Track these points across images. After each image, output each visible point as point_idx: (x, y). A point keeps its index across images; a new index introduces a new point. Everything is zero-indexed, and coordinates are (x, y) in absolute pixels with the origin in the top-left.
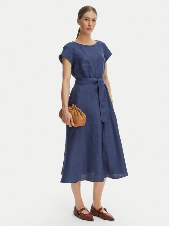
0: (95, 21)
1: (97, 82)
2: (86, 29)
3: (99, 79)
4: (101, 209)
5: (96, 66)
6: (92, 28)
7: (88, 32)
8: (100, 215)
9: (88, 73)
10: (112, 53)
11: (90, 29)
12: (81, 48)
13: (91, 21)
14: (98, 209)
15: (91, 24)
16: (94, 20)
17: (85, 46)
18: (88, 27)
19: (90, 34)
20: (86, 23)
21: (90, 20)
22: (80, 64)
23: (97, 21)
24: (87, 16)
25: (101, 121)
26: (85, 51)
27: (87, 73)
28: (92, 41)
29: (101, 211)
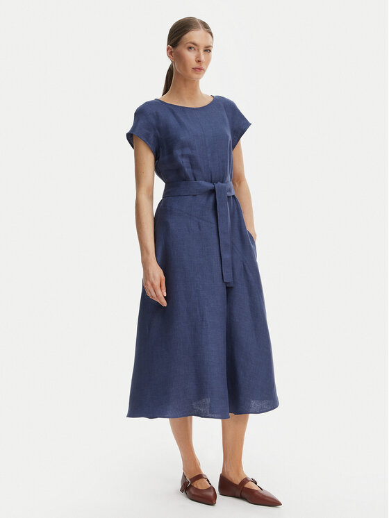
0: (210, 51)
1: (213, 191)
2: (190, 71)
3: (216, 185)
4: (246, 480)
5: (209, 155)
6: (203, 66)
7: (195, 76)
8: (244, 495)
9: (190, 169)
10: (250, 122)
11: (200, 69)
12: (173, 113)
13: (201, 51)
14: (237, 481)
15: (203, 57)
16: (208, 50)
17: (183, 109)
18: (195, 65)
19: (198, 81)
20: (190, 56)
21: (198, 50)
22: (170, 152)
23: (213, 50)
24: (193, 40)
25: (221, 280)
26: (182, 119)
27: (188, 170)
28: (203, 97)
29: (246, 486)
